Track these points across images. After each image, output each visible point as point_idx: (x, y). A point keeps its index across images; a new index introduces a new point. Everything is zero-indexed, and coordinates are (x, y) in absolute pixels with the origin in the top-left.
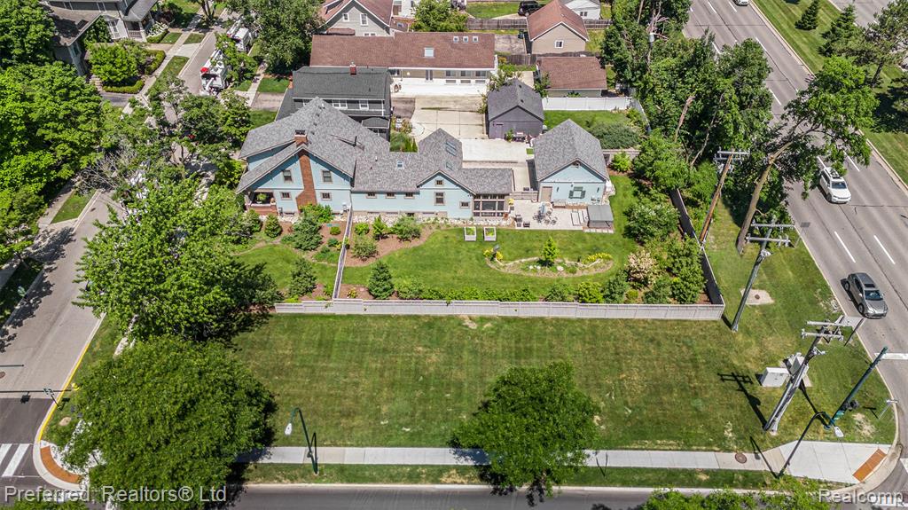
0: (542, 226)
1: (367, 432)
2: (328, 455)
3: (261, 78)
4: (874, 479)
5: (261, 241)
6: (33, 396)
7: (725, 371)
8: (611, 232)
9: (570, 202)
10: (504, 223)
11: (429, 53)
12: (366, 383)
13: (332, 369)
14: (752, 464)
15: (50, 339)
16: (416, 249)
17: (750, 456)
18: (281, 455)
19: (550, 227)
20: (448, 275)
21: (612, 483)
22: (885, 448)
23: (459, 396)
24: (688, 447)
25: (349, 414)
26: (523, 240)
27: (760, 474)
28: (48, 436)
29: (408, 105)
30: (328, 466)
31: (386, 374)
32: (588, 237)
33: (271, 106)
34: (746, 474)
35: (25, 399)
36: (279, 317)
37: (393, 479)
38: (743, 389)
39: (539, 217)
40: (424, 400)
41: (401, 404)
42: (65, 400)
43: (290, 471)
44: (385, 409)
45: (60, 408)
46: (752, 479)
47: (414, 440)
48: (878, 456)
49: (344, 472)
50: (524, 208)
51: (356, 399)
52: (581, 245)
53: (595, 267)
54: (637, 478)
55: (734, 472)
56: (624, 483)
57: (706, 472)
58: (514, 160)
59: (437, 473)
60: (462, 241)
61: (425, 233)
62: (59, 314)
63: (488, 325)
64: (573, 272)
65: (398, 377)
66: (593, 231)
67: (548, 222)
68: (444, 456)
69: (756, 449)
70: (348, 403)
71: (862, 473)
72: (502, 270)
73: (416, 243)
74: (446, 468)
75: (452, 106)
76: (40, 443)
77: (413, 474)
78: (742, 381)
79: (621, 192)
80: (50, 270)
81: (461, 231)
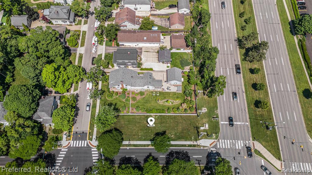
0: (168, 91)
1: (138, 139)
2: (132, 143)
3: (105, 40)
4: (212, 146)
5: (115, 97)
6: (84, 132)
7: (195, 126)
8: (181, 92)
9: (174, 84)
10: (161, 90)
11: (145, 38)
12: (137, 129)
13: (131, 127)
14: (195, 143)
15: (83, 120)
16: (144, 98)
17: (195, 142)
18: (125, 143)
19: (170, 91)
20: (150, 105)
21: (174, 147)
22: (216, 140)
23: (151, 132)
24: (186, 141)
25: (134, 135)
26: (164, 95)
27: (196, 145)
28: (89, 139)
29: (141, 50)
30: (132, 144)
31: (140, 127)
32: (177, 94)
33: (110, 52)
34: (194, 145)
35: (83, 133)
36: (121, 115)
37: (142, 147)
38: (197, 130)
39: (167, 89)
40: (146, 133)
41: (142, 133)
42: (90, 133)
43: (127, 145)
44: (140, 134)
45: (89, 135)
46: (194, 146)
47: (145, 140)
48: (215, 141)
49: (134, 145)
50: (165, 86)
51: (135, 132)
52: (175, 95)
53: (177, 102)
54: (177, 146)
55: (192, 145)
56: (175, 147)
57: (188, 145)
58: (164, 70)
59: (148, 145)
60: (152, 95)
61: (145, 93)
62: (82, 115)
63: (157, 117)
64: (173, 104)
65: (142, 128)
66: (178, 92)
67: (169, 90)
68: (149, 143)
69: (196, 141)
70: (134, 133)
71: (210, 145)
72: (160, 103)
73: (144, 96)
74: (150, 145)
75: (151, 51)
76: (88, 141)
77: (145, 146)
78: (197, 128)
79: (185, 81)
80: (77, 104)
81: (152, 92)
